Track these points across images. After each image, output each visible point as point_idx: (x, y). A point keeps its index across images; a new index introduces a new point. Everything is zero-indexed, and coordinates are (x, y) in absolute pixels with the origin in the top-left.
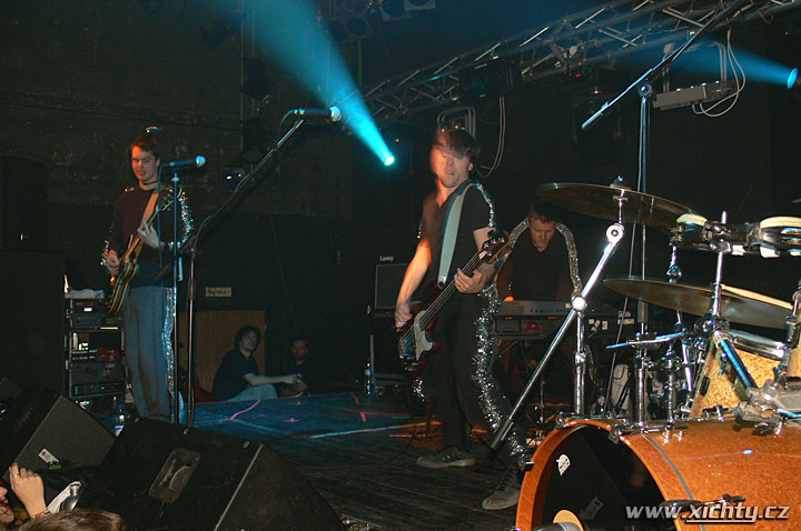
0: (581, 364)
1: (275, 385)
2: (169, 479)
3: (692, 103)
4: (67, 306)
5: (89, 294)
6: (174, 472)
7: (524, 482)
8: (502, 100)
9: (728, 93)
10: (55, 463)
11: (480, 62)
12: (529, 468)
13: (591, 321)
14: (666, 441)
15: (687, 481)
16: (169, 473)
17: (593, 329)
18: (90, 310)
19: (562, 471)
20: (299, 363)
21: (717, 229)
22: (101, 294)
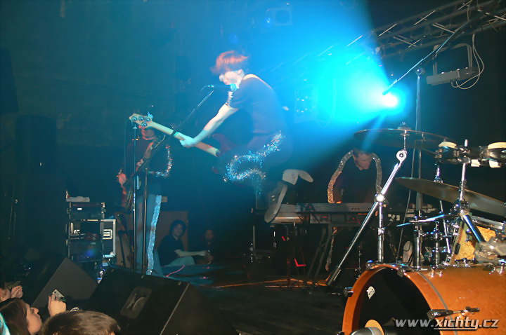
0: (381, 234)
1: (194, 257)
2: (133, 304)
3: (451, 81)
4: (68, 206)
5: (80, 199)
6: (135, 301)
7: (347, 304)
9: (473, 75)
10: (62, 298)
12: (350, 295)
13: (390, 215)
14: (432, 276)
16: (133, 302)
17: (391, 220)
18: (81, 209)
19: (370, 296)
20: (209, 243)
21: (462, 149)
22: (88, 200)
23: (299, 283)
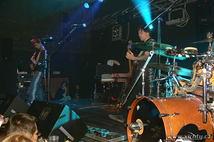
0: (144, 85)
2: (44, 115)
3: (176, 23)
4: (18, 76)
5: (23, 73)
6: (45, 113)
7: (129, 113)
8: (128, 23)
9: (185, 21)
10: (15, 113)
11: (123, 13)
12: (130, 109)
14: (162, 101)
15: (166, 110)
16: (43, 113)
18: (23, 77)
19: (138, 110)
21: (174, 50)
22: (26, 73)
23: (113, 107)
